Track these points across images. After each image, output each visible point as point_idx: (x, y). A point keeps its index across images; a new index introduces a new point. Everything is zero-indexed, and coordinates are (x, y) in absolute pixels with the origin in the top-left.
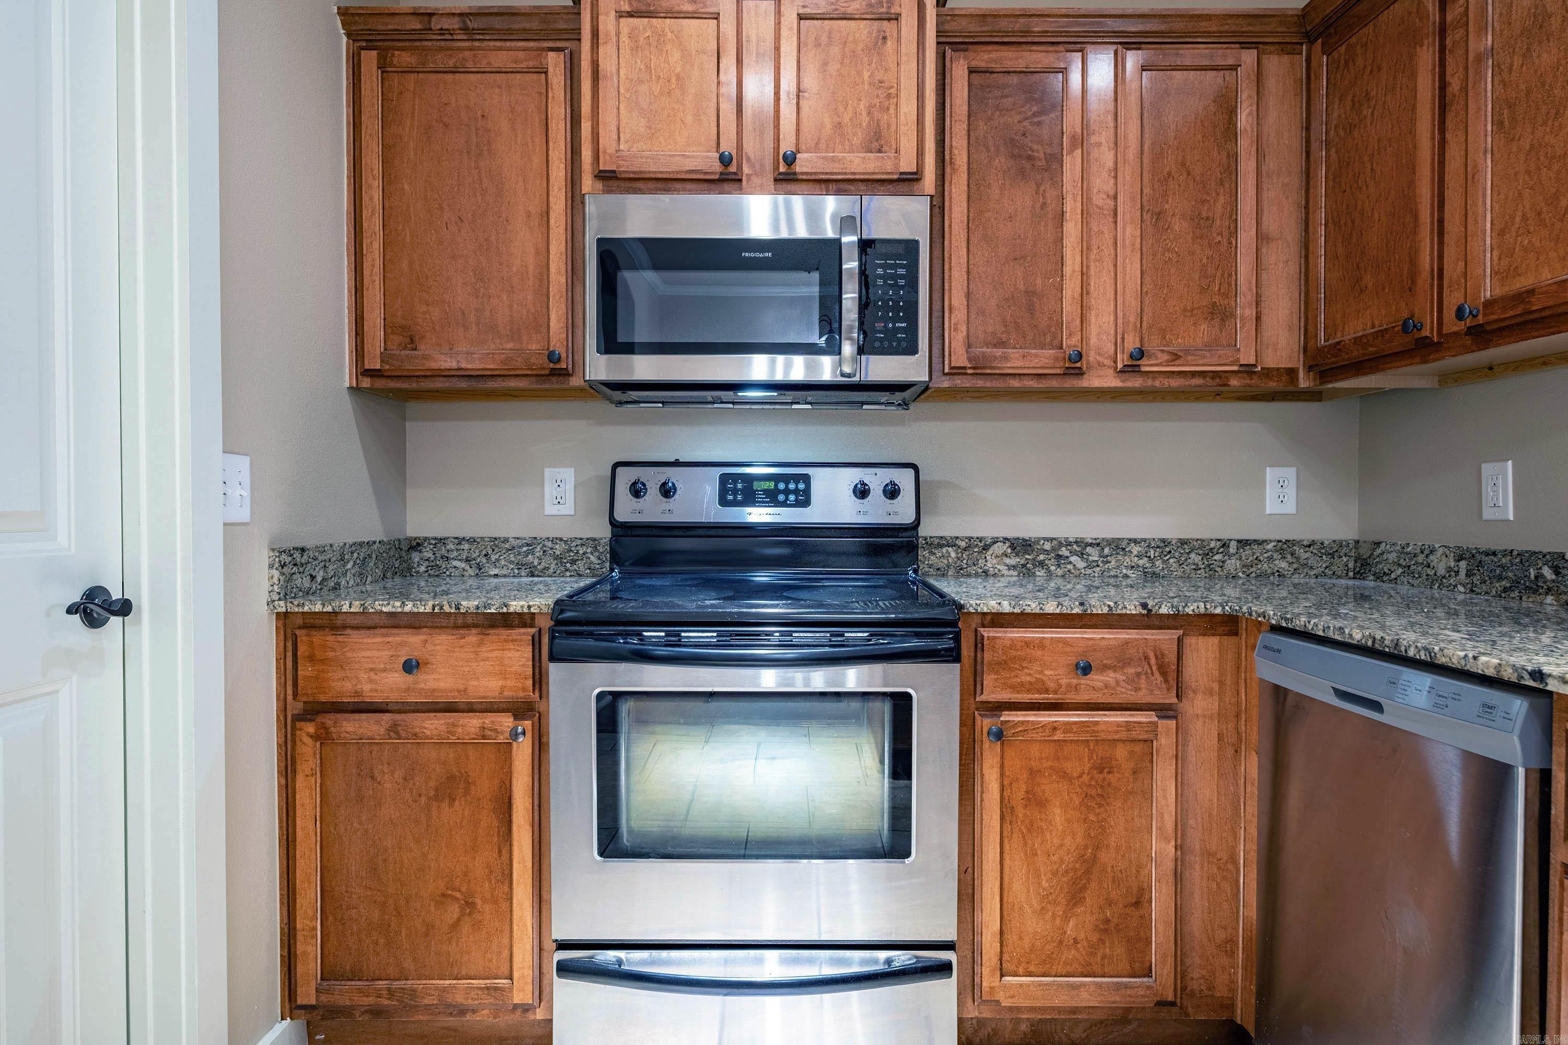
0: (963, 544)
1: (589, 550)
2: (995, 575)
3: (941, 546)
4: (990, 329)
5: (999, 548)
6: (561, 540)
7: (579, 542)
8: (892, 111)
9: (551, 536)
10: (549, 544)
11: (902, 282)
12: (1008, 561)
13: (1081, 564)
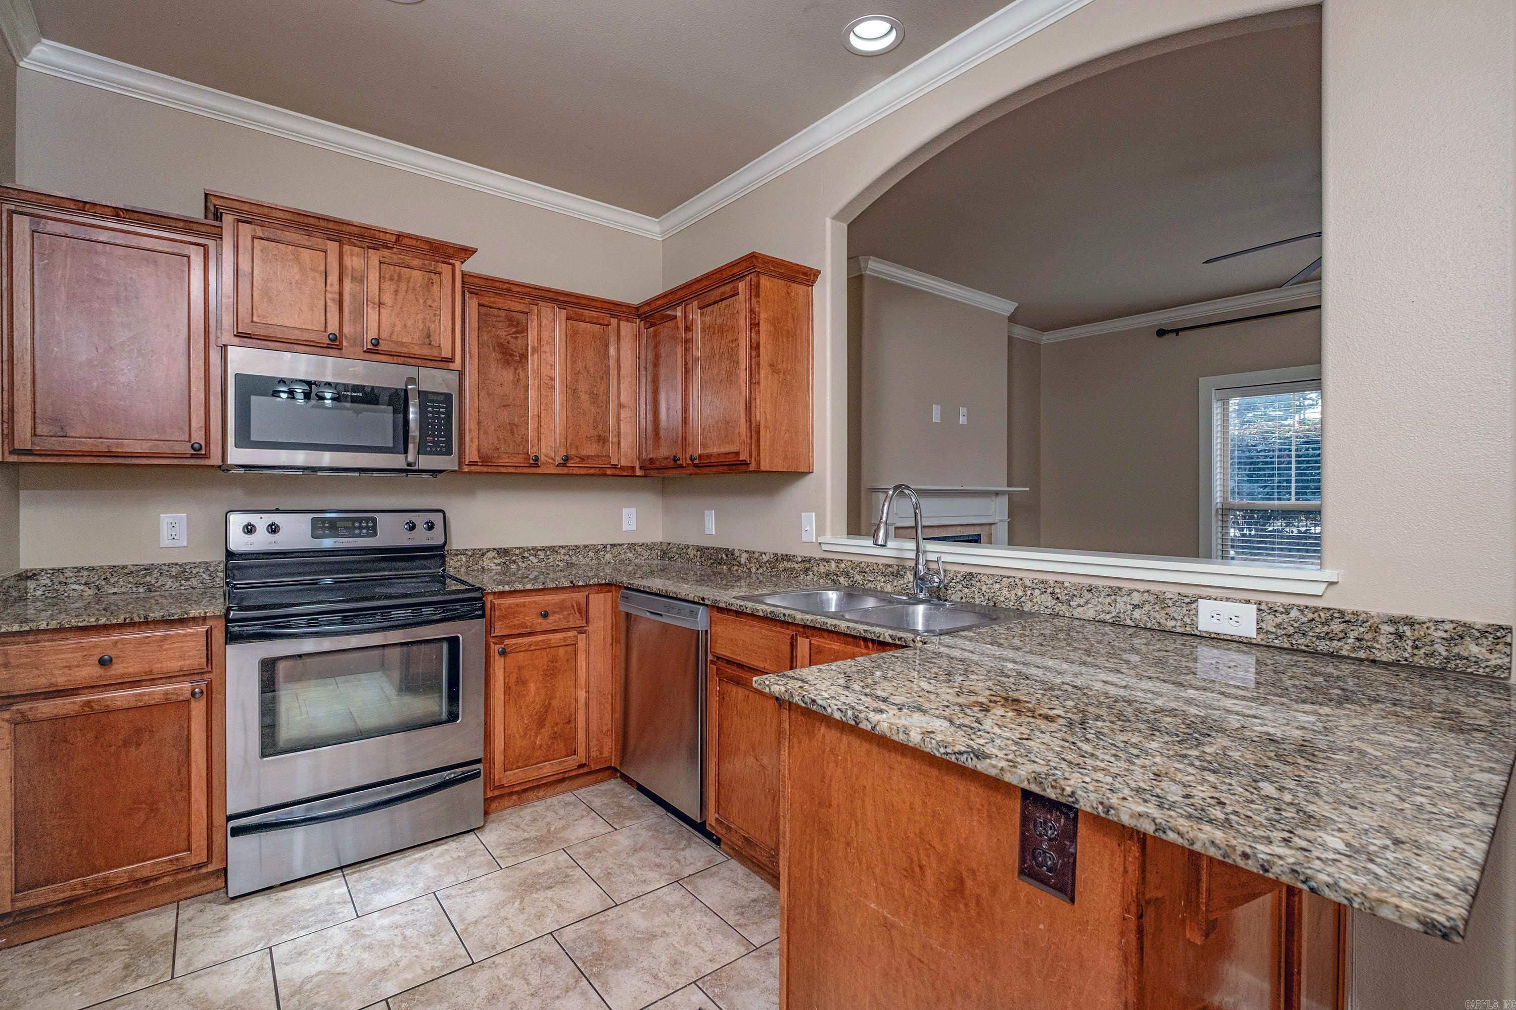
0: (470, 553)
1: (202, 570)
2: (488, 569)
3: (457, 555)
4: (491, 442)
5: (491, 554)
6: (176, 564)
7: (192, 565)
8: (437, 321)
9: (167, 562)
10: (166, 568)
11: (443, 416)
12: (495, 561)
13: (535, 561)
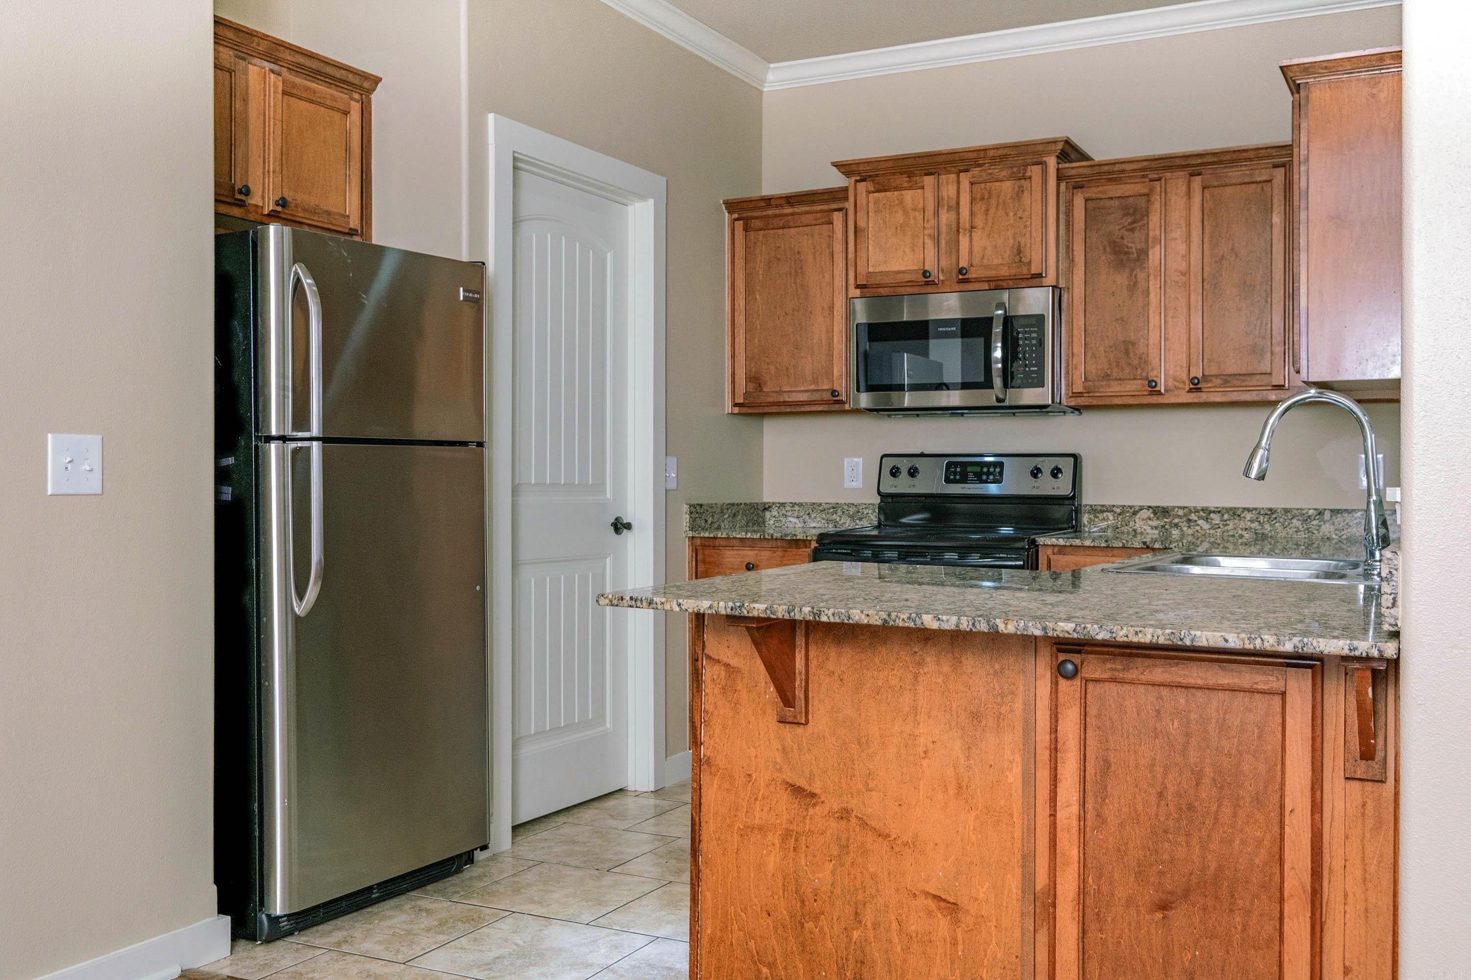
0: (1118, 511)
1: (870, 511)
2: (1141, 533)
3: (1103, 512)
4: (1099, 367)
5: (1145, 514)
6: (853, 504)
7: (864, 506)
8: (1027, 236)
9: (847, 502)
10: (846, 507)
11: (1034, 342)
12: (1151, 523)
13: (1206, 526)
